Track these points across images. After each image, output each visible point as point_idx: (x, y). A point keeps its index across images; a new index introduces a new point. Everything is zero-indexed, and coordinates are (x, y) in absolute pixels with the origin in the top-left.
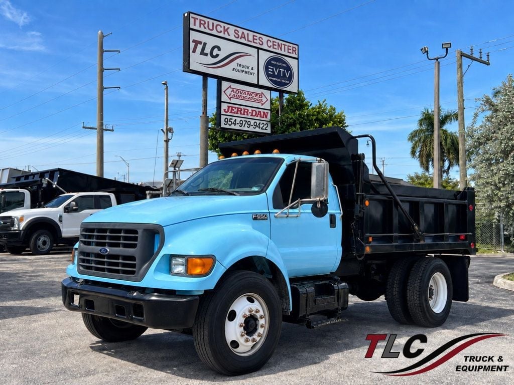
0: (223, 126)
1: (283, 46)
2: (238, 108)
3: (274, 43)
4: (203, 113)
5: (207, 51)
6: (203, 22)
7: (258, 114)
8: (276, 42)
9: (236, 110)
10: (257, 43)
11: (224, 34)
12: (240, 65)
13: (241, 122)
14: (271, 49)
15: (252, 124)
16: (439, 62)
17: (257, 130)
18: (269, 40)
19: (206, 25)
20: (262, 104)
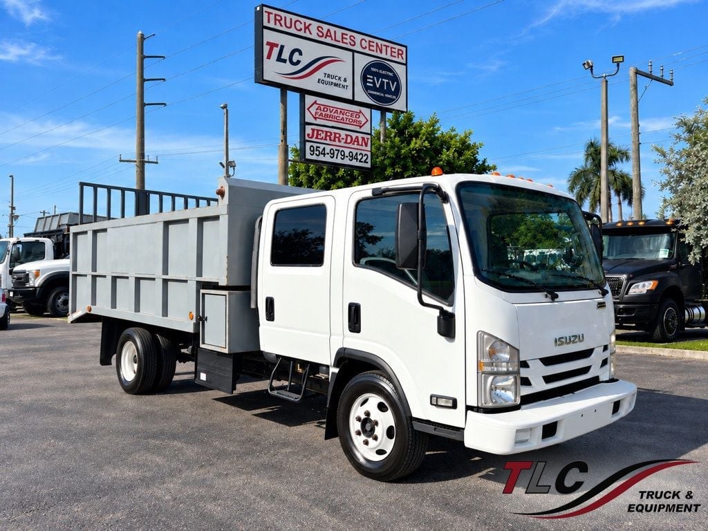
0: (308, 156)
1: (384, 48)
2: (327, 132)
3: (371, 44)
4: (282, 141)
5: (285, 55)
6: (278, 18)
7: (355, 141)
8: (373, 42)
9: (323, 135)
10: (347, 44)
11: (305, 32)
12: (329, 75)
13: (332, 151)
14: (367, 51)
15: (347, 154)
16: (607, 80)
17: (354, 163)
18: (362, 39)
19: (283, 22)
20: (361, 127)
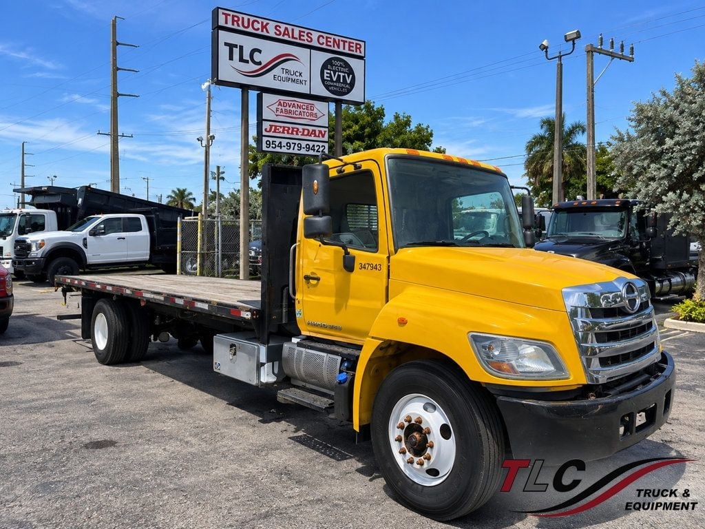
2: (284, 127)
3: (329, 40)
6: (236, 19)
7: (312, 133)
8: (330, 38)
9: (281, 130)
10: (304, 40)
11: (262, 31)
13: (289, 144)
16: (561, 61)
17: (310, 153)
18: (320, 36)
19: (240, 22)
20: (317, 121)
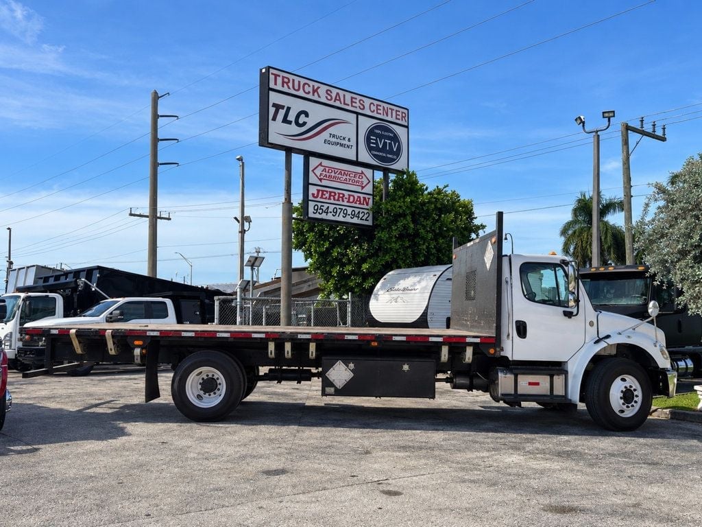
0: (311, 215)
1: (390, 111)
2: (331, 192)
3: (379, 107)
4: (286, 199)
5: (291, 117)
6: (286, 80)
7: (357, 201)
8: (380, 106)
9: (327, 195)
10: (356, 107)
11: (313, 95)
12: (334, 136)
13: (335, 210)
14: (375, 114)
15: (349, 212)
16: (598, 136)
17: (355, 220)
18: (371, 103)
19: (290, 85)
20: (363, 188)
